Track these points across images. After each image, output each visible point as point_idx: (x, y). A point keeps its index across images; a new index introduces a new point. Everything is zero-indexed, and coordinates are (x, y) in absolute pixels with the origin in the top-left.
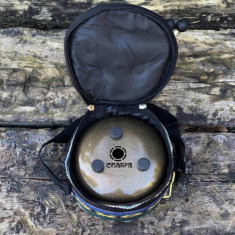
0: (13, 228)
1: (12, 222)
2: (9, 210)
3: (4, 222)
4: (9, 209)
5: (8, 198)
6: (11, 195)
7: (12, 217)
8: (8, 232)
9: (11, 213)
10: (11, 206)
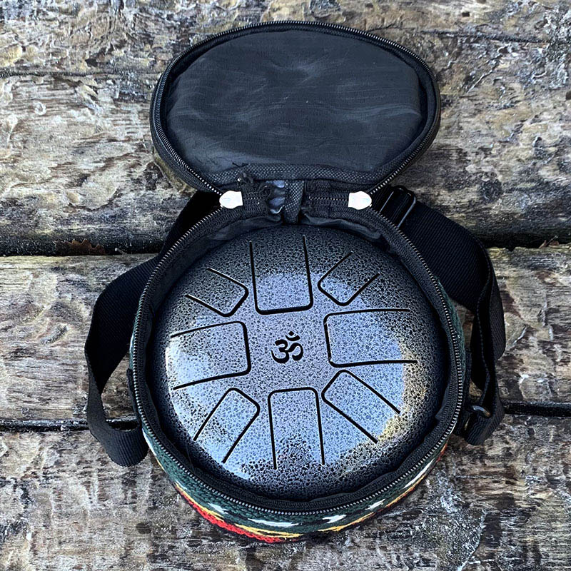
0: (138, 179)
1: (133, 166)
2: (123, 141)
3: (115, 169)
4: (123, 139)
5: (119, 115)
6: (124, 108)
7: (133, 155)
8: (128, 189)
9: (129, 148)
10: (128, 133)
